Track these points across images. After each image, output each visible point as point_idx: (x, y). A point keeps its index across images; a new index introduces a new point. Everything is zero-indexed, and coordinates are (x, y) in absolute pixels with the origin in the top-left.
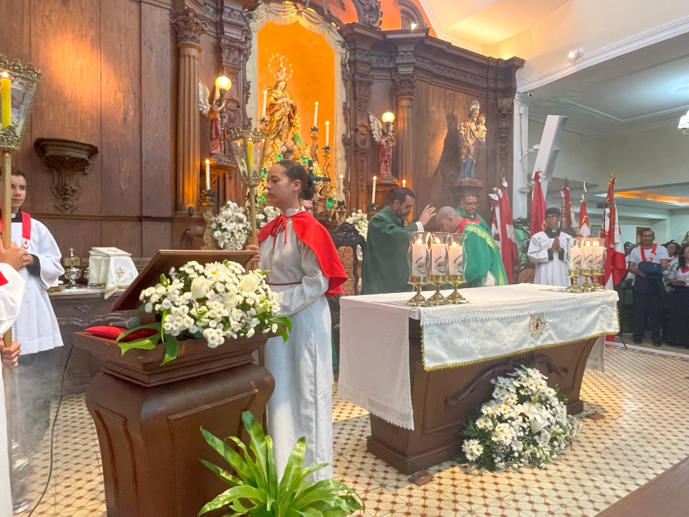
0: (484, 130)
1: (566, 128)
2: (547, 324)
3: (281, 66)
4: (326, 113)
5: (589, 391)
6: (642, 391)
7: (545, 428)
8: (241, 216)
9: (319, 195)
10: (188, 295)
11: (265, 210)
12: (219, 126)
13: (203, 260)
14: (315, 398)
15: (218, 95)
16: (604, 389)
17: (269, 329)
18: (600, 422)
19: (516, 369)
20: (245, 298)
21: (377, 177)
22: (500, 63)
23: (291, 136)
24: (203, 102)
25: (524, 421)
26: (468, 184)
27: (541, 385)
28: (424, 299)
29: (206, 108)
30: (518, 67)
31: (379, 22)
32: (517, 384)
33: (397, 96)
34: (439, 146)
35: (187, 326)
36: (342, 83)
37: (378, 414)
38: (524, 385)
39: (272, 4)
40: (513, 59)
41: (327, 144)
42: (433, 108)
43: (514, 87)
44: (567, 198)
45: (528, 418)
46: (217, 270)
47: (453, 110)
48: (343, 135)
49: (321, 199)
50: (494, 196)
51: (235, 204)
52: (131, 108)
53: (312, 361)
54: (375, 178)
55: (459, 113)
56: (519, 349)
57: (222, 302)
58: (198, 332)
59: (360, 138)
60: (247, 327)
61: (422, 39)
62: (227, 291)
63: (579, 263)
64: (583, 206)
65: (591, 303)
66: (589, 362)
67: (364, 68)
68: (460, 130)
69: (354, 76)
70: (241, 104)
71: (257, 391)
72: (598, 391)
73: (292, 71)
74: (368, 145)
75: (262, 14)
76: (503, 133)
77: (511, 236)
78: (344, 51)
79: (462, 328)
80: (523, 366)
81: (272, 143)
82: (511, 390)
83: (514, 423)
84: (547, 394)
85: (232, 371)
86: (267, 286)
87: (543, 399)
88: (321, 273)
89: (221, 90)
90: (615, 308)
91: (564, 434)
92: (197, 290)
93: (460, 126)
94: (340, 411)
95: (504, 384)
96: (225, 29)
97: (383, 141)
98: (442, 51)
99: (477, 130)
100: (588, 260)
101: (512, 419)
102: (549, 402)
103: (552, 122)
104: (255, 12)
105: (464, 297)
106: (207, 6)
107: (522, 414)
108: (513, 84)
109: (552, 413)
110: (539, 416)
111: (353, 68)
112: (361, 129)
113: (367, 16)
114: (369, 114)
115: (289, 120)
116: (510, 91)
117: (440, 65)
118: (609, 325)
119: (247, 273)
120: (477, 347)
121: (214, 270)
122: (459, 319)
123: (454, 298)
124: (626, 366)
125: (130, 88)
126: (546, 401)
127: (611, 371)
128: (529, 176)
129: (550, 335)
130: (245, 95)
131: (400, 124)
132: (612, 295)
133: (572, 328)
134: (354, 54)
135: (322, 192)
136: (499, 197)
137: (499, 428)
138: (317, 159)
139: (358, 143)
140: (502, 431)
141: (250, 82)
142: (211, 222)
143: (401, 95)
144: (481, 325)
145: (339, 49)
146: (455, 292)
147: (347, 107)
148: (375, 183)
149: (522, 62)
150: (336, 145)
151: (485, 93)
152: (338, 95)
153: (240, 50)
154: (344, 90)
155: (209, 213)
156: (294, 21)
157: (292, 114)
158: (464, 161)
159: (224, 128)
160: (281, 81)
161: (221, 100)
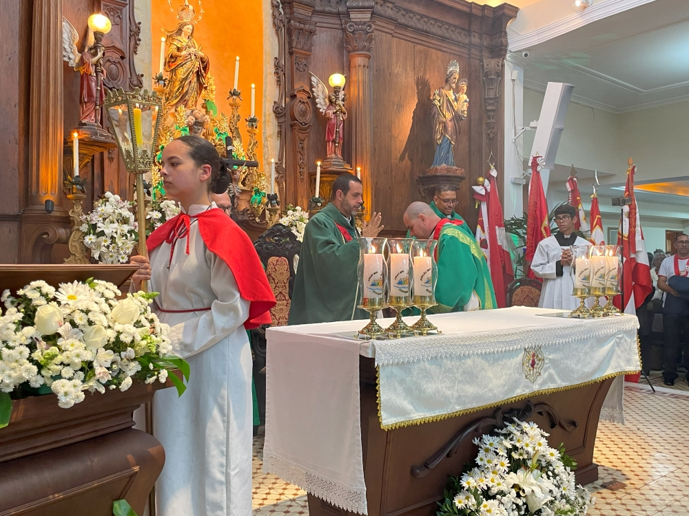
0: (466, 101)
1: (572, 99)
2: (546, 361)
3: (187, 3)
4: (252, 73)
5: (606, 451)
6: (673, 450)
7: (546, 504)
8: (126, 213)
9: (241, 185)
10: (29, 331)
11: (162, 205)
12: (93, 84)
13: (55, 280)
14: (227, 475)
15: (91, 40)
16: (626, 448)
17: (155, 377)
18: (620, 493)
19: (507, 424)
20: (119, 333)
21: (323, 162)
22: (486, 11)
23: (201, 101)
24: (69, 50)
25: (518, 496)
26: (445, 173)
27: (540, 445)
28: (379, 330)
29: (74, 58)
30: (510, 17)
32: (508, 444)
33: (349, 52)
35: (26, 377)
36: (274, 31)
37: (320, 493)
38: (518, 445)
40: (503, 6)
41: (253, 115)
42: (397, 69)
43: (505, 44)
44: (574, 191)
45: (523, 491)
46: (77, 292)
47: (425, 73)
48: (275, 102)
49: (243, 192)
50: (480, 190)
51: (118, 197)
53: (224, 421)
54: (319, 163)
55: (433, 78)
56: (510, 396)
57: (83, 340)
58: (44, 385)
59: (299, 107)
60: (121, 375)
62: (90, 323)
63: (587, 278)
64: (595, 203)
65: (603, 332)
66: (604, 411)
67: (301, 11)
68: (434, 99)
69: (289, 22)
70: (127, 55)
71: (136, 469)
72: (618, 451)
73: (202, 11)
74: (309, 117)
76: (490, 104)
77: (502, 242)
79: (432, 368)
80: (515, 419)
81: (173, 110)
82: (501, 453)
83: (505, 499)
84: (549, 457)
85: (99, 441)
86: (153, 316)
87: (544, 464)
88: (238, 295)
89: (95, 34)
90: (636, 339)
91: (571, 512)
92: (45, 322)
93: (434, 94)
94: (268, 491)
95: (491, 445)
97: (330, 112)
99: (456, 100)
100: (599, 274)
101: (502, 493)
102: (551, 468)
103: (554, 91)
105: (435, 325)
107: (514, 486)
108: (503, 40)
109: (556, 483)
110: (537, 487)
111: (287, 11)
112: (298, 96)
114: (311, 75)
115: (198, 80)
116: (499, 50)
117: (408, 11)
118: (628, 361)
119: (123, 297)
120: (452, 394)
121: (72, 293)
122: (428, 356)
123: (422, 327)
124: (654, 416)
126: (547, 467)
127: (635, 423)
128: (525, 162)
129: (550, 375)
130: (133, 42)
131: (354, 90)
132: (630, 320)
133: (580, 365)
135: (246, 182)
136: (486, 190)
137: (485, 506)
138: (239, 135)
139: (297, 116)
140: (488, 511)
141: (140, 23)
142: (82, 223)
143: (354, 51)
144: (458, 363)
146: (423, 319)
147: (280, 64)
148: (319, 169)
149: (516, 10)
150: (265, 116)
151: (466, 51)
152: (267, 47)
154: (276, 40)
155: (78, 209)
157: (203, 71)
158: (439, 142)
159: (101, 87)
160: (186, 25)
161: (96, 47)
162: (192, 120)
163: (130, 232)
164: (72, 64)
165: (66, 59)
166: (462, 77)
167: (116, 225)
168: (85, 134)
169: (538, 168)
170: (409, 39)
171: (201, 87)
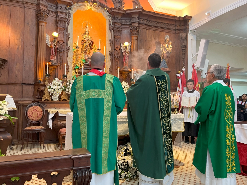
0: (171, 47)
3: (87, 25)
4: (103, 43)
8: (60, 83)
12: (53, 50)
22: (180, 19)
24: (48, 42)
30: (189, 20)
31: (122, 6)
36: (109, 31)
39: (79, 3)
40: (186, 16)
42: (149, 39)
47: (159, 39)
48: (110, 51)
50: (179, 75)
51: (58, 79)
52: (20, 45)
54: (119, 68)
55: (162, 41)
59: (116, 52)
61: (141, 12)
67: (117, 25)
68: (161, 48)
69: (114, 27)
70: (66, 42)
73: (92, 27)
74: (119, 55)
75: (75, 7)
76: (183, 48)
78: (110, 18)
89: (54, 37)
90: (183, 121)
96: (59, 15)
97: (124, 53)
98: (152, 16)
103: (203, 42)
104: (72, 7)
106: (52, 7)
108: (187, 27)
111: (114, 25)
112: (116, 49)
113: (117, 5)
114: (120, 43)
116: (186, 30)
117: (152, 21)
125: (20, 38)
130: (67, 38)
134: (114, 20)
136: (181, 75)
139: (115, 55)
141: (69, 33)
142: (48, 86)
143: (133, 35)
145: (108, 18)
147: (111, 41)
148: (119, 70)
149: (191, 17)
150: (106, 55)
151: (175, 31)
152: (107, 36)
153: (65, 22)
154: (110, 33)
155: (47, 82)
156: (89, 9)
157: (91, 44)
158: (162, 60)
159: (55, 51)
160: (86, 31)
161: (54, 41)
162: (87, 57)
163: (60, 88)
164: (49, 45)
165: (47, 44)
166: (170, 40)
167: (56, 86)
168: (50, 63)
169: (195, 68)
170: (153, 30)
171: (91, 48)
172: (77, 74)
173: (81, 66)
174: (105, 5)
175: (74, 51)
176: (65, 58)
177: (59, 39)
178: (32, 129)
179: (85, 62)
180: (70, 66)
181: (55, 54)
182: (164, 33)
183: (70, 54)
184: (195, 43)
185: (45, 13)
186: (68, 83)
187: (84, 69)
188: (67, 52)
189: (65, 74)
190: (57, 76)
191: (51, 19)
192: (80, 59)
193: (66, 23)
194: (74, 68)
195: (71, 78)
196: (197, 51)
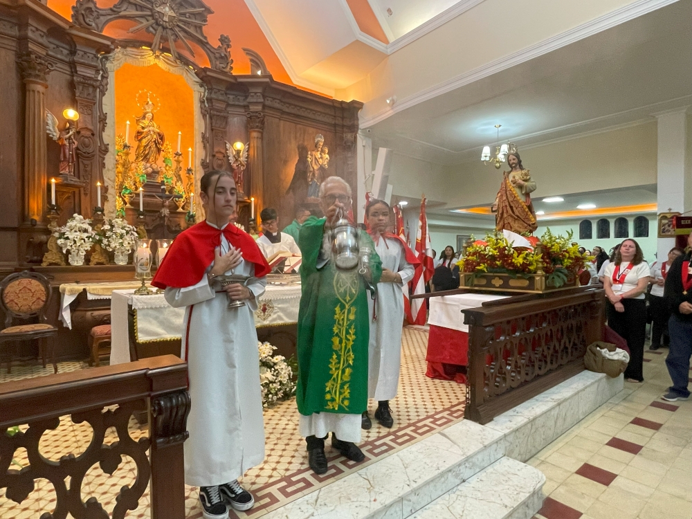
0: (327, 159)
2: (275, 308)
3: (149, 100)
4: (188, 141)
12: (67, 150)
22: (343, 105)
23: (162, 159)
24: (52, 130)
26: (312, 202)
30: (359, 109)
31: (229, 67)
33: (249, 129)
34: (291, 170)
36: (201, 116)
39: (129, 49)
40: (354, 102)
41: (190, 166)
43: (357, 124)
47: (304, 141)
48: (202, 159)
51: (82, 217)
59: (217, 162)
61: (267, 82)
67: (217, 105)
68: (308, 158)
69: (211, 110)
70: (97, 133)
73: (160, 104)
75: (118, 56)
78: (202, 90)
89: (69, 121)
93: (309, 155)
96: (78, 69)
97: (235, 165)
98: (290, 93)
99: (321, 158)
103: (383, 152)
104: (110, 55)
106: (61, 49)
108: (356, 122)
111: (210, 105)
112: (217, 155)
113: (218, 63)
114: (226, 143)
116: (353, 128)
117: (290, 104)
129: (279, 316)
130: (101, 125)
134: (211, 93)
138: (180, 179)
139: (215, 167)
141: (106, 114)
143: (253, 128)
145: (197, 87)
147: (205, 137)
149: (361, 104)
150: (195, 168)
151: (333, 128)
152: (196, 126)
153: (95, 88)
154: (203, 121)
155: (54, 224)
156: (152, 63)
157: (159, 140)
158: (310, 183)
159: (72, 152)
160: (147, 113)
161: (69, 129)
162: (150, 170)
163: (89, 237)
164: (55, 138)
165: (51, 136)
166: (325, 144)
167: (78, 233)
168: (60, 180)
169: (370, 199)
170: (292, 121)
171: (159, 150)
172: (128, 205)
173: (137, 188)
174: (191, 59)
175: (118, 155)
176: (96, 171)
177: (80, 125)
178: (23, 330)
179: (146, 180)
180: (110, 188)
181: (71, 160)
182: (314, 130)
183: (109, 160)
184: (369, 152)
185: (43, 62)
186: (107, 227)
187: (144, 196)
188: (101, 155)
189: (99, 205)
190: (77, 209)
191: (57, 78)
192: (133, 173)
193: (98, 90)
194: (120, 193)
195: (114, 215)
196: (373, 169)
